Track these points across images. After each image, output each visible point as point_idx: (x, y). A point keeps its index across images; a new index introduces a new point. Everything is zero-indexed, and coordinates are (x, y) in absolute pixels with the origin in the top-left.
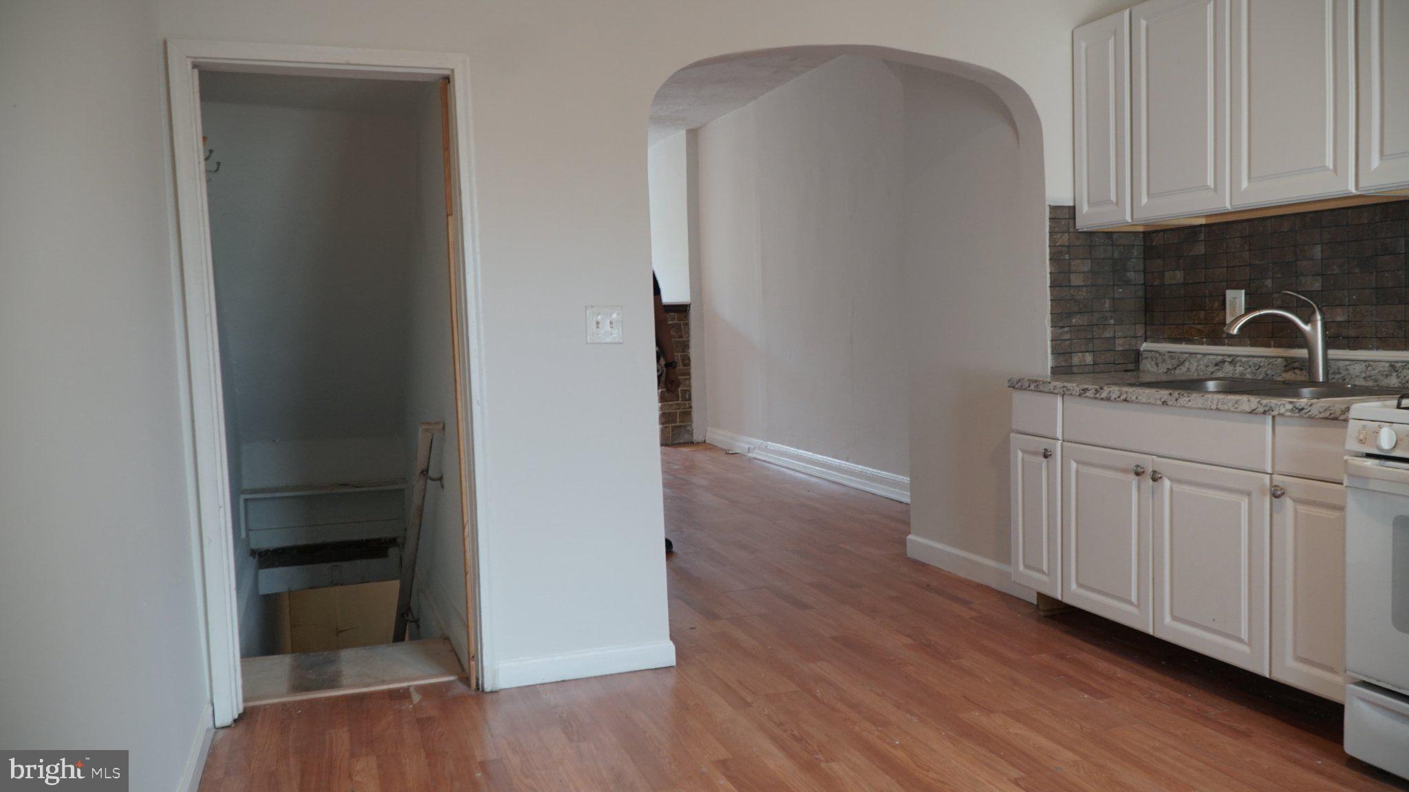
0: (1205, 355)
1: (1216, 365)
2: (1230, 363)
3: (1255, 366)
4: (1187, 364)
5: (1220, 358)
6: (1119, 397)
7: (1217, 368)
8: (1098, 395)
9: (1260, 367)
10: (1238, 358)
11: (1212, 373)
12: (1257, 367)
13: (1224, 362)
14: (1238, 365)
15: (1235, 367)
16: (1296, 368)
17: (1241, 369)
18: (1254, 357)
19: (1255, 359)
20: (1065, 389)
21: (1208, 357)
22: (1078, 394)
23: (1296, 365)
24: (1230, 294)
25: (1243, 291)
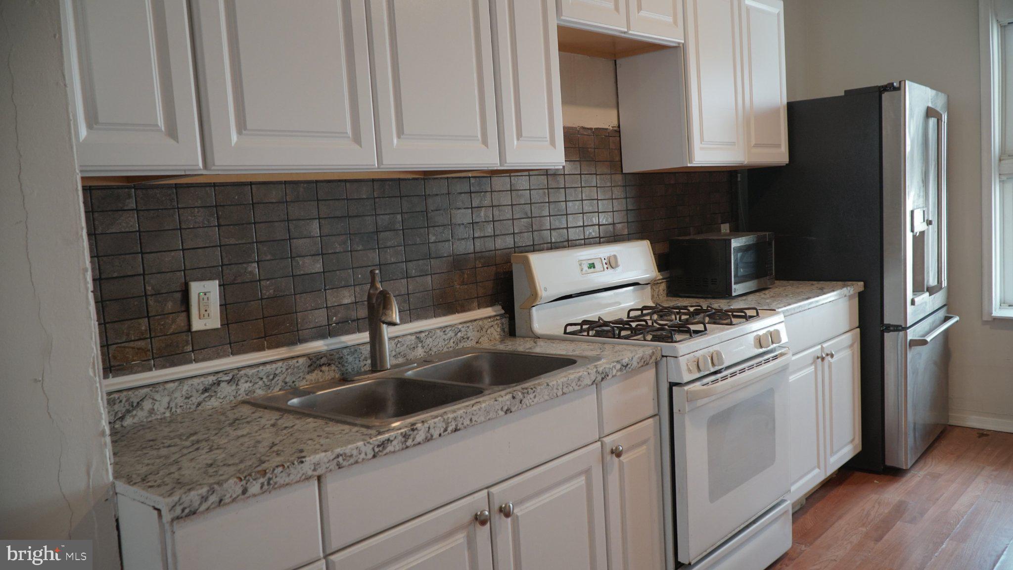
0: (181, 380)
1: (206, 390)
2: (229, 382)
3: (268, 376)
4: (147, 405)
5: (211, 379)
6: (445, 430)
7: (207, 394)
8: (409, 442)
9: (275, 375)
10: (242, 372)
11: (199, 404)
12: (271, 377)
13: (218, 383)
14: (242, 381)
15: (237, 385)
16: (323, 364)
17: (249, 384)
18: (264, 364)
19: (268, 367)
20: (340, 459)
21: (190, 382)
22: (370, 456)
23: (323, 360)
24: (196, 288)
25: (217, 282)
